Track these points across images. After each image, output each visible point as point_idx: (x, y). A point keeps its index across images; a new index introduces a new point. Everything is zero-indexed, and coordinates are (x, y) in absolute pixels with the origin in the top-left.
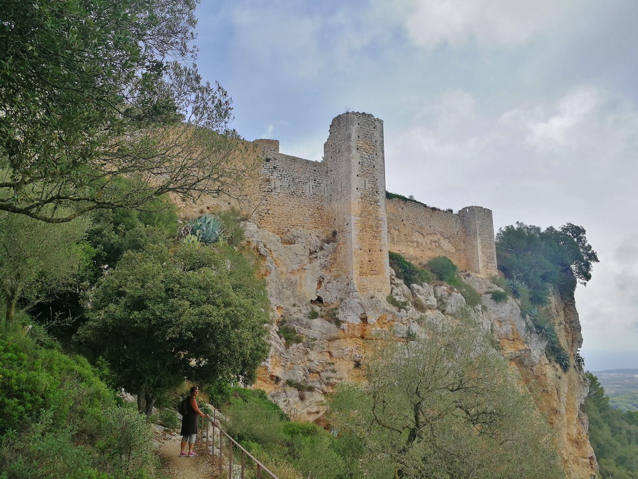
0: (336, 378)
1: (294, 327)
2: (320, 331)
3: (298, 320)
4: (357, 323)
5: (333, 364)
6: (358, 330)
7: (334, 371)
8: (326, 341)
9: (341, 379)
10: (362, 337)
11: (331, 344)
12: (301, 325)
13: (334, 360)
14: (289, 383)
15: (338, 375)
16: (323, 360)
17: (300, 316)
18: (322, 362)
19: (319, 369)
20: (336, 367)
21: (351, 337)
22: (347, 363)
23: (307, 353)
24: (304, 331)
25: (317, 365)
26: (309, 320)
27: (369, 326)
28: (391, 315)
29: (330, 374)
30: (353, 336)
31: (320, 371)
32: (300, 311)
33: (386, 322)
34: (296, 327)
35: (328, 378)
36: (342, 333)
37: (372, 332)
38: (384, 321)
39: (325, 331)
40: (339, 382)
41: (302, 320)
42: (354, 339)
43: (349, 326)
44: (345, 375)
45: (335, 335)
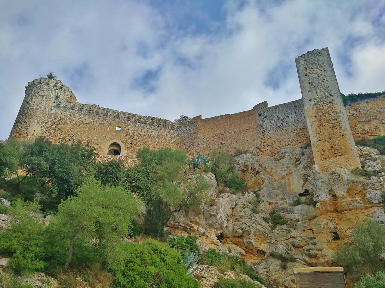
0: (316, 250)
1: (280, 215)
2: (300, 214)
3: (283, 209)
4: (328, 199)
5: (315, 238)
6: (330, 205)
7: (315, 244)
8: (307, 221)
9: (321, 250)
10: (336, 211)
11: (311, 222)
12: (287, 212)
13: (315, 235)
14: (272, 255)
15: (318, 247)
16: (305, 236)
17: (286, 206)
18: (304, 237)
19: (302, 244)
20: (317, 240)
21: (326, 213)
22: (326, 235)
23: (289, 232)
24: (287, 216)
25: (300, 241)
26: (292, 208)
27: (339, 199)
28: (360, 185)
29: (311, 246)
30: (327, 212)
31: (303, 245)
32: (286, 202)
33: (357, 192)
34: (282, 214)
35: (309, 250)
36: (318, 211)
37: (343, 204)
38: (355, 192)
39: (304, 213)
40: (320, 252)
41: (287, 208)
42: (329, 214)
43: (321, 204)
44: (325, 246)
45: (314, 214)
